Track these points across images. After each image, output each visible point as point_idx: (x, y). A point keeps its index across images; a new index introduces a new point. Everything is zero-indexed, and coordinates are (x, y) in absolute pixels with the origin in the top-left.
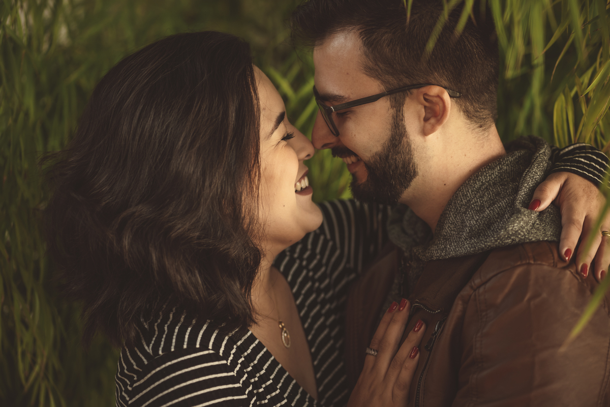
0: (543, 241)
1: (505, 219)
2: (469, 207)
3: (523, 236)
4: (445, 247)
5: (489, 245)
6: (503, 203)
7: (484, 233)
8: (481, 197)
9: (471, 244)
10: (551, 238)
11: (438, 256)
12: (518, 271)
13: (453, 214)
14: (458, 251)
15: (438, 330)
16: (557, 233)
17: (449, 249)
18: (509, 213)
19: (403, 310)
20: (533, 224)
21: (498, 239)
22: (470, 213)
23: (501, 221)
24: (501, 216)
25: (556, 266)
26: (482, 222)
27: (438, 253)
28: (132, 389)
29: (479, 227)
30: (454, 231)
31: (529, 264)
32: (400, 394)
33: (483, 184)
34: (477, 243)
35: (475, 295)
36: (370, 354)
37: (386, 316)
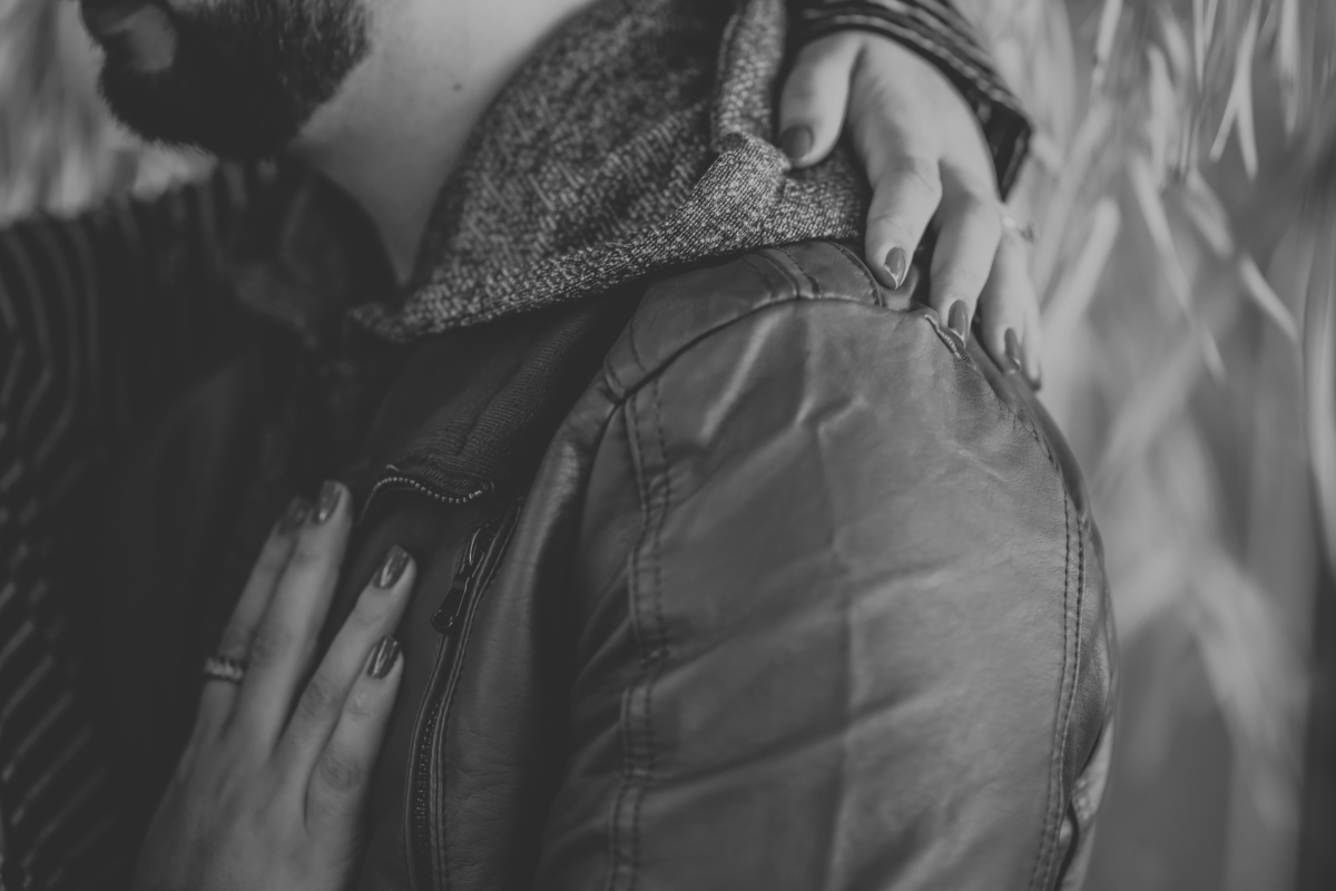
0: (820, 239)
1: (679, 182)
2: (544, 152)
3: (755, 225)
4: (480, 285)
5: (644, 257)
6: (664, 130)
7: (609, 229)
8: (584, 117)
9: (577, 264)
10: (845, 232)
11: (453, 319)
12: (767, 327)
13: (492, 179)
14: (529, 291)
15: (476, 560)
16: (857, 214)
17: (493, 289)
18: (688, 160)
19: (329, 516)
20: (780, 191)
21: (677, 234)
22: (553, 171)
23: (662, 187)
24: (661, 172)
25: (884, 305)
26: (598, 195)
27: (453, 306)
29: (589, 209)
30: (499, 232)
31: (799, 299)
32: (337, 803)
33: (583, 77)
34: (595, 260)
35: (623, 420)
36: (219, 678)
37: (273, 550)
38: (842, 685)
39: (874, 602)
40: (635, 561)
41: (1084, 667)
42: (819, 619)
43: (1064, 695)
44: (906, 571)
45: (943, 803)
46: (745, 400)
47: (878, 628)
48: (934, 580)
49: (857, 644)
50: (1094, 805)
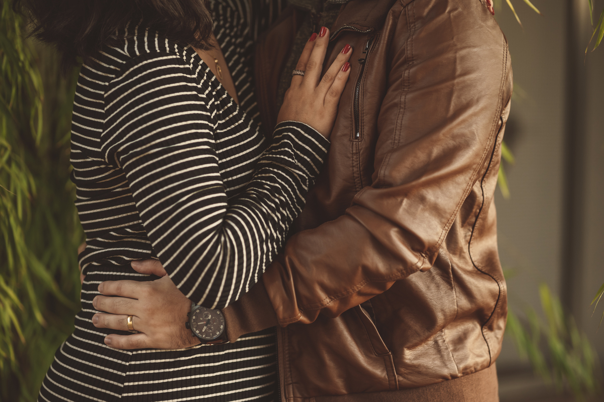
15: (369, 47)
19: (323, 36)
28: (109, 85)
35: (405, 11)
36: (297, 74)
37: (309, 45)
38: (454, 70)
39: (463, 52)
40: (407, 42)
41: (507, 79)
42: (450, 55)
43: (503, 82)
44: (469, 47)
45: (476, 98)
46: (434, 7)
47: (463, 58)
48: (475, 50)
49: (458, 61)
50: (507, 119)
